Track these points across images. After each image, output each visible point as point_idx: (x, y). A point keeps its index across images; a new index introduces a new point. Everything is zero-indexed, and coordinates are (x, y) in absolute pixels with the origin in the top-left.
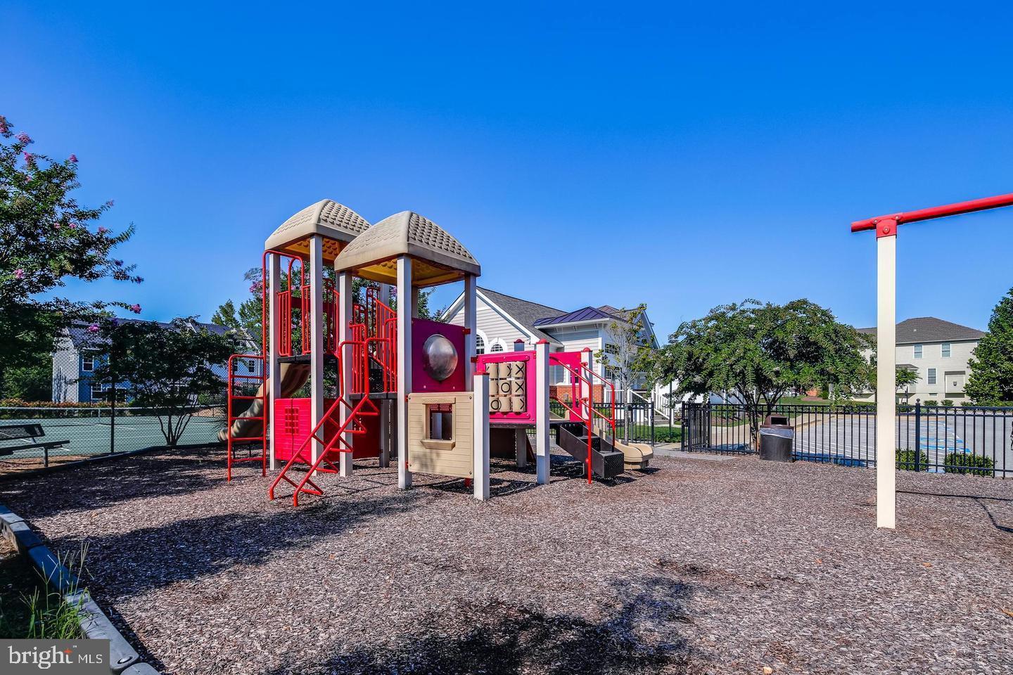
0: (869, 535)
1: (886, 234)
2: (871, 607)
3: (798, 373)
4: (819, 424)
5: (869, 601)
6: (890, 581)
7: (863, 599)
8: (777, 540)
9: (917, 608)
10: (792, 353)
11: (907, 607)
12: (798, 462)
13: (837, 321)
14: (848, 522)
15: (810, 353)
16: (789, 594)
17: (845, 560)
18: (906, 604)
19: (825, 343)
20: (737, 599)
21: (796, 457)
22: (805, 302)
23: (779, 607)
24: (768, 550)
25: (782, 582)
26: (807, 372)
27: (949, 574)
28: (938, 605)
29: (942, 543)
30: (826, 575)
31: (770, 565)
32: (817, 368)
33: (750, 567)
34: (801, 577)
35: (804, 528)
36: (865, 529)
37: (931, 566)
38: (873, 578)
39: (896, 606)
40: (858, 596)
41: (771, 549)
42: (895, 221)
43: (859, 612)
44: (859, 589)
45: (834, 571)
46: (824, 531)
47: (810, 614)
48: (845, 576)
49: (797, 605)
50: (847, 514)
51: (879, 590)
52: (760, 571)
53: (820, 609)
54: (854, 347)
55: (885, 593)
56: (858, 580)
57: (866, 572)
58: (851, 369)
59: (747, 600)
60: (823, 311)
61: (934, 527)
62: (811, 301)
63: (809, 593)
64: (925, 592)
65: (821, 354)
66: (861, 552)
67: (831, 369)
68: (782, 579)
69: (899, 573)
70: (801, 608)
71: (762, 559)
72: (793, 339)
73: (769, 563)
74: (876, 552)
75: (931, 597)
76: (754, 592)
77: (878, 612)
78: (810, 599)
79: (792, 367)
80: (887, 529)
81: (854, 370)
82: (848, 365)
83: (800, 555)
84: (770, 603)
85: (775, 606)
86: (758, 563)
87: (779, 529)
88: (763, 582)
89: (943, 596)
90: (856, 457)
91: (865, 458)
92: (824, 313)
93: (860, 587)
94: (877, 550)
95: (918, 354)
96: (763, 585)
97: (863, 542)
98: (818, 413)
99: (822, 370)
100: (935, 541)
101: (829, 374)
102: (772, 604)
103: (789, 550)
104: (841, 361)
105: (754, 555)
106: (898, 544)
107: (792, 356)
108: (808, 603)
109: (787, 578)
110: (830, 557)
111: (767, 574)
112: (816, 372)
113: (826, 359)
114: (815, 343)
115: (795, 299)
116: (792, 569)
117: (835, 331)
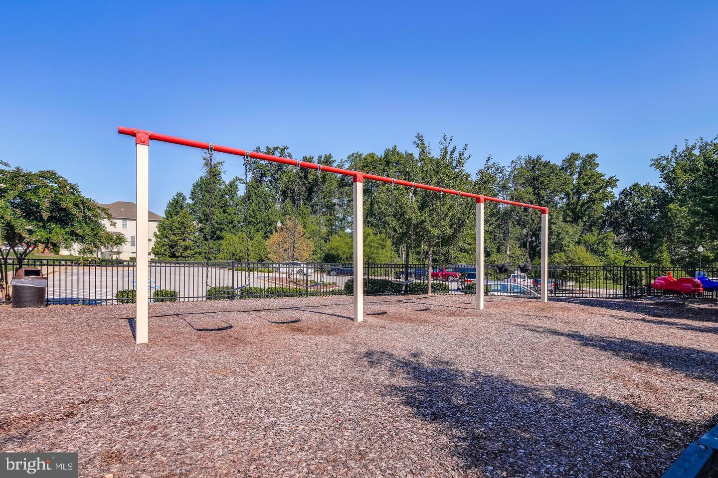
0: (133, 351)
1: (143, 143)
2: (158, 398)
3: (50, 233)
4: (57, 275)
5: (155, 394)
6: (161, 377)
7: (151, 395)
8: (67, 373)
9: (183, 388)
10: (46, 215)
11: (177, 389)
12: (50, 307)
13: (82, 194)
14: (115, 345)
15: (61, 216)
16: (98, 412)
17: (127, 373)
18: (176, 388)
19: (75, 211)
20: (54, 434)
21: (47, 303)
22: (53, 173)
23: (94, 425)
24: (62, 383)
25: (87, 405)
26: (58, 233)
27: (188, 362)
28: (192, 382)
29: (176, 345)
30: (119, 387)
31: (71, 394)
32: (68, 230)
33: (52, 403)
34: (101, 396)
35: (85, 357)
36: (129, 347)
37: (178, 360)
38: (150, 378)
39: (171, 391)
40: (147, 394)
41: (66, 381)
42: (148, 136)
43: (152, 404)
44: (145, 389)
45: (123, 382)
46: (102, 356)
47: (121, 419)
48: (132, 383)
49: (108, 418)
50: (112, 339)
51: (158, 385)
52: (65, 403)
53: (126, 413)
54: (96, 216)
55: (162, 385)
56: (142, 383)
57: (145, 376)
58: (95, 233)
59: (64, 431)
60: (71, 185)
61: (167, 336)
62: (59, 173)
63: (112, 405)
64: (182, 377)
65: (70, 219)
66: (134, 364)
67: (79, 232)
68: (87, 402)
69: (164, 370)
70: (112, 418)
71: (61, 392)
72: (46, 204)
73: (70, 394)
74: (143, 360)
75: (186, 378)
76: (66, 422)
77: (163, 399)
78: (115, 409)
79: (44, 227)
80: (143, 344)
81: (97, 234)
82: (93, 229)
83: (93, 379)
84: (85, 425)
85: (91, 426)
86: (59, 397)
87: (64, 363)
88: (71, 411)
89: (192, 376)
90: (93, 298)
91: (100, 298)
92: (72, 187)
93: (145, 387)
94: (144, 359)
95: (125, 226)
96: (72, 414)
97: (132, 357)
98: (56, 265)
99: (72, 231)
100: (171, 344)
101: (77, 235)
102: (88, 425)
103: (82, 378)
104: (87, 226)
105: (52, 391)
106: (154, 352)
107: (45, 217)
108: (115, 412)
109: (90, 400)
110: (116, 374)
111: (72, 403)
112: (67, 233)
113: (76, 224)
114: (65, 210)
115: (45, 169)
116: (91, 392)
117: (83, 203)
